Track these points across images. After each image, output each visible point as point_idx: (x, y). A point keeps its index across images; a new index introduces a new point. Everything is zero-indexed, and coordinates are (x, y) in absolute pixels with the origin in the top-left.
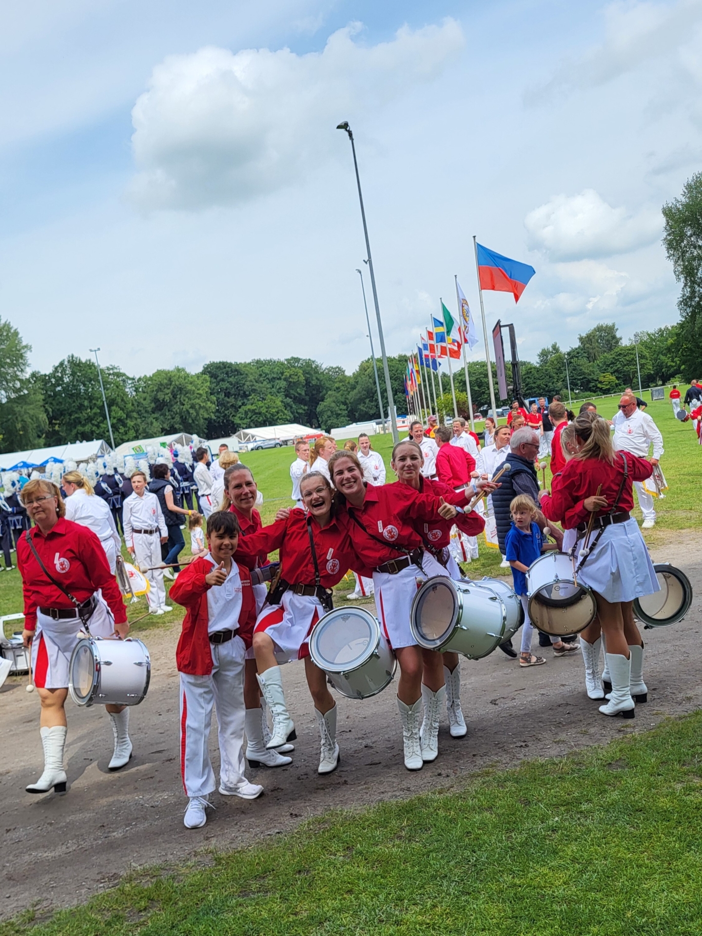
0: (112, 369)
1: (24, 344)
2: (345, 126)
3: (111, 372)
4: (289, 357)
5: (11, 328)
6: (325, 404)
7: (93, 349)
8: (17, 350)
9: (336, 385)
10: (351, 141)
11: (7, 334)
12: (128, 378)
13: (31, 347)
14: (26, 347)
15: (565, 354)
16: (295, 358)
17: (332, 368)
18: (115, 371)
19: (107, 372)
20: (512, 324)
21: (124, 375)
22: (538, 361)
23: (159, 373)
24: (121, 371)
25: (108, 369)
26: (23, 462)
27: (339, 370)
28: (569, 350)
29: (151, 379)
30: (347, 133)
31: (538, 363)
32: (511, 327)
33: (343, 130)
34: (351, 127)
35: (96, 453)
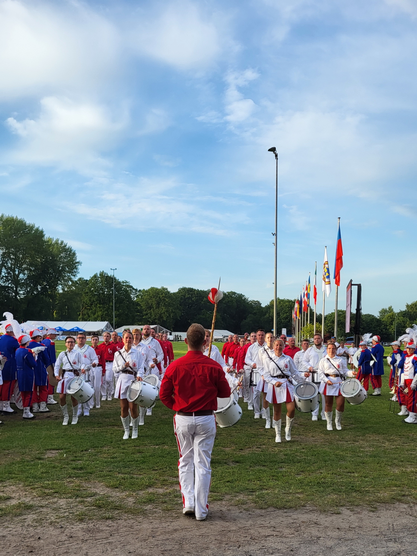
0: (126, 283)
1: (77, 261)
2: (273, 150)
3: (125, 284)
4: (230, 291)
5: (72, 250)
6: (246, 321)
7: (113, 269)
8: (73, 263)
9: (255, 311)
10: (276, 160)
11: (70, 253)
12: (134, 289)
13: (81, 263)
14: (78, 262)
15: (396, 314)
16: (233, 292)
17: (254, 301)
18: (127, 284)
19: (122, 284)
20: (360, 284)
21: (131, 287)
22: (379, 315)
23: (152, 289)
24: (130, 285)
25: (123, 282)
26: (59, 327)
27: (258, 303)
28: (399, 311)
29: (147, 291)
30: (274, 155)
31: (378, 316)
32: (359, 286)
33: (272, 152)
34: (277, 151)
35: (103, 328)
